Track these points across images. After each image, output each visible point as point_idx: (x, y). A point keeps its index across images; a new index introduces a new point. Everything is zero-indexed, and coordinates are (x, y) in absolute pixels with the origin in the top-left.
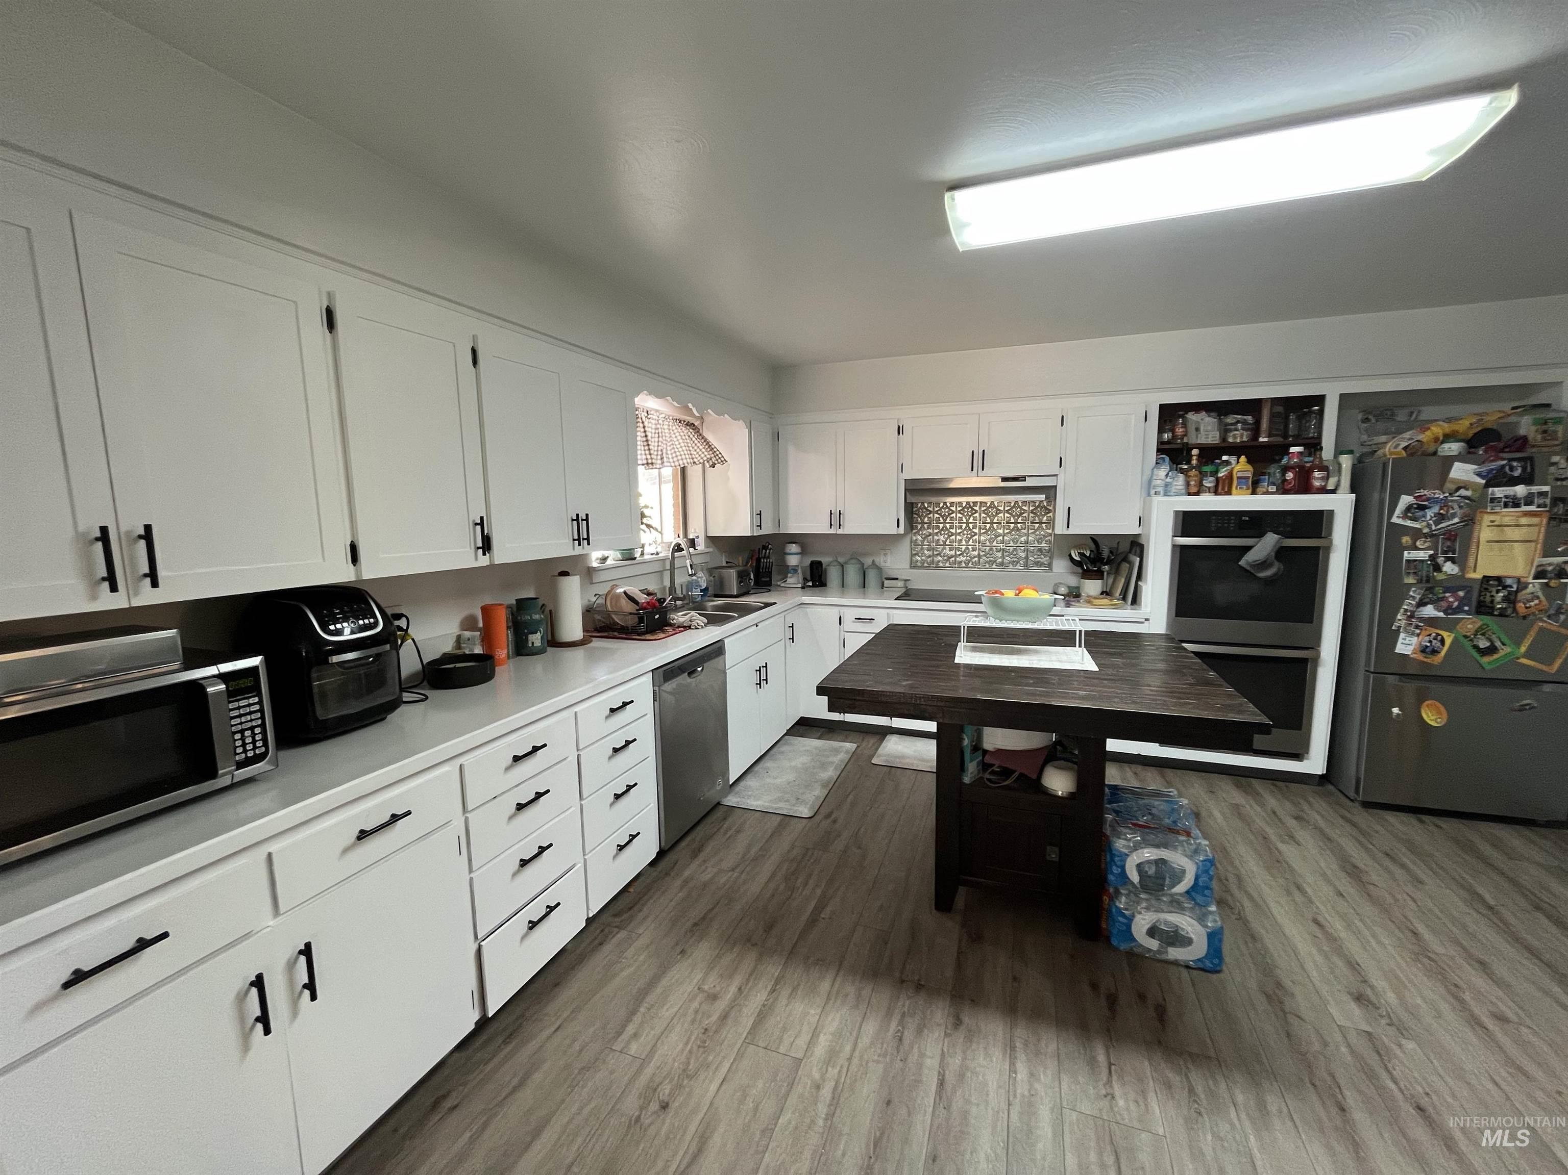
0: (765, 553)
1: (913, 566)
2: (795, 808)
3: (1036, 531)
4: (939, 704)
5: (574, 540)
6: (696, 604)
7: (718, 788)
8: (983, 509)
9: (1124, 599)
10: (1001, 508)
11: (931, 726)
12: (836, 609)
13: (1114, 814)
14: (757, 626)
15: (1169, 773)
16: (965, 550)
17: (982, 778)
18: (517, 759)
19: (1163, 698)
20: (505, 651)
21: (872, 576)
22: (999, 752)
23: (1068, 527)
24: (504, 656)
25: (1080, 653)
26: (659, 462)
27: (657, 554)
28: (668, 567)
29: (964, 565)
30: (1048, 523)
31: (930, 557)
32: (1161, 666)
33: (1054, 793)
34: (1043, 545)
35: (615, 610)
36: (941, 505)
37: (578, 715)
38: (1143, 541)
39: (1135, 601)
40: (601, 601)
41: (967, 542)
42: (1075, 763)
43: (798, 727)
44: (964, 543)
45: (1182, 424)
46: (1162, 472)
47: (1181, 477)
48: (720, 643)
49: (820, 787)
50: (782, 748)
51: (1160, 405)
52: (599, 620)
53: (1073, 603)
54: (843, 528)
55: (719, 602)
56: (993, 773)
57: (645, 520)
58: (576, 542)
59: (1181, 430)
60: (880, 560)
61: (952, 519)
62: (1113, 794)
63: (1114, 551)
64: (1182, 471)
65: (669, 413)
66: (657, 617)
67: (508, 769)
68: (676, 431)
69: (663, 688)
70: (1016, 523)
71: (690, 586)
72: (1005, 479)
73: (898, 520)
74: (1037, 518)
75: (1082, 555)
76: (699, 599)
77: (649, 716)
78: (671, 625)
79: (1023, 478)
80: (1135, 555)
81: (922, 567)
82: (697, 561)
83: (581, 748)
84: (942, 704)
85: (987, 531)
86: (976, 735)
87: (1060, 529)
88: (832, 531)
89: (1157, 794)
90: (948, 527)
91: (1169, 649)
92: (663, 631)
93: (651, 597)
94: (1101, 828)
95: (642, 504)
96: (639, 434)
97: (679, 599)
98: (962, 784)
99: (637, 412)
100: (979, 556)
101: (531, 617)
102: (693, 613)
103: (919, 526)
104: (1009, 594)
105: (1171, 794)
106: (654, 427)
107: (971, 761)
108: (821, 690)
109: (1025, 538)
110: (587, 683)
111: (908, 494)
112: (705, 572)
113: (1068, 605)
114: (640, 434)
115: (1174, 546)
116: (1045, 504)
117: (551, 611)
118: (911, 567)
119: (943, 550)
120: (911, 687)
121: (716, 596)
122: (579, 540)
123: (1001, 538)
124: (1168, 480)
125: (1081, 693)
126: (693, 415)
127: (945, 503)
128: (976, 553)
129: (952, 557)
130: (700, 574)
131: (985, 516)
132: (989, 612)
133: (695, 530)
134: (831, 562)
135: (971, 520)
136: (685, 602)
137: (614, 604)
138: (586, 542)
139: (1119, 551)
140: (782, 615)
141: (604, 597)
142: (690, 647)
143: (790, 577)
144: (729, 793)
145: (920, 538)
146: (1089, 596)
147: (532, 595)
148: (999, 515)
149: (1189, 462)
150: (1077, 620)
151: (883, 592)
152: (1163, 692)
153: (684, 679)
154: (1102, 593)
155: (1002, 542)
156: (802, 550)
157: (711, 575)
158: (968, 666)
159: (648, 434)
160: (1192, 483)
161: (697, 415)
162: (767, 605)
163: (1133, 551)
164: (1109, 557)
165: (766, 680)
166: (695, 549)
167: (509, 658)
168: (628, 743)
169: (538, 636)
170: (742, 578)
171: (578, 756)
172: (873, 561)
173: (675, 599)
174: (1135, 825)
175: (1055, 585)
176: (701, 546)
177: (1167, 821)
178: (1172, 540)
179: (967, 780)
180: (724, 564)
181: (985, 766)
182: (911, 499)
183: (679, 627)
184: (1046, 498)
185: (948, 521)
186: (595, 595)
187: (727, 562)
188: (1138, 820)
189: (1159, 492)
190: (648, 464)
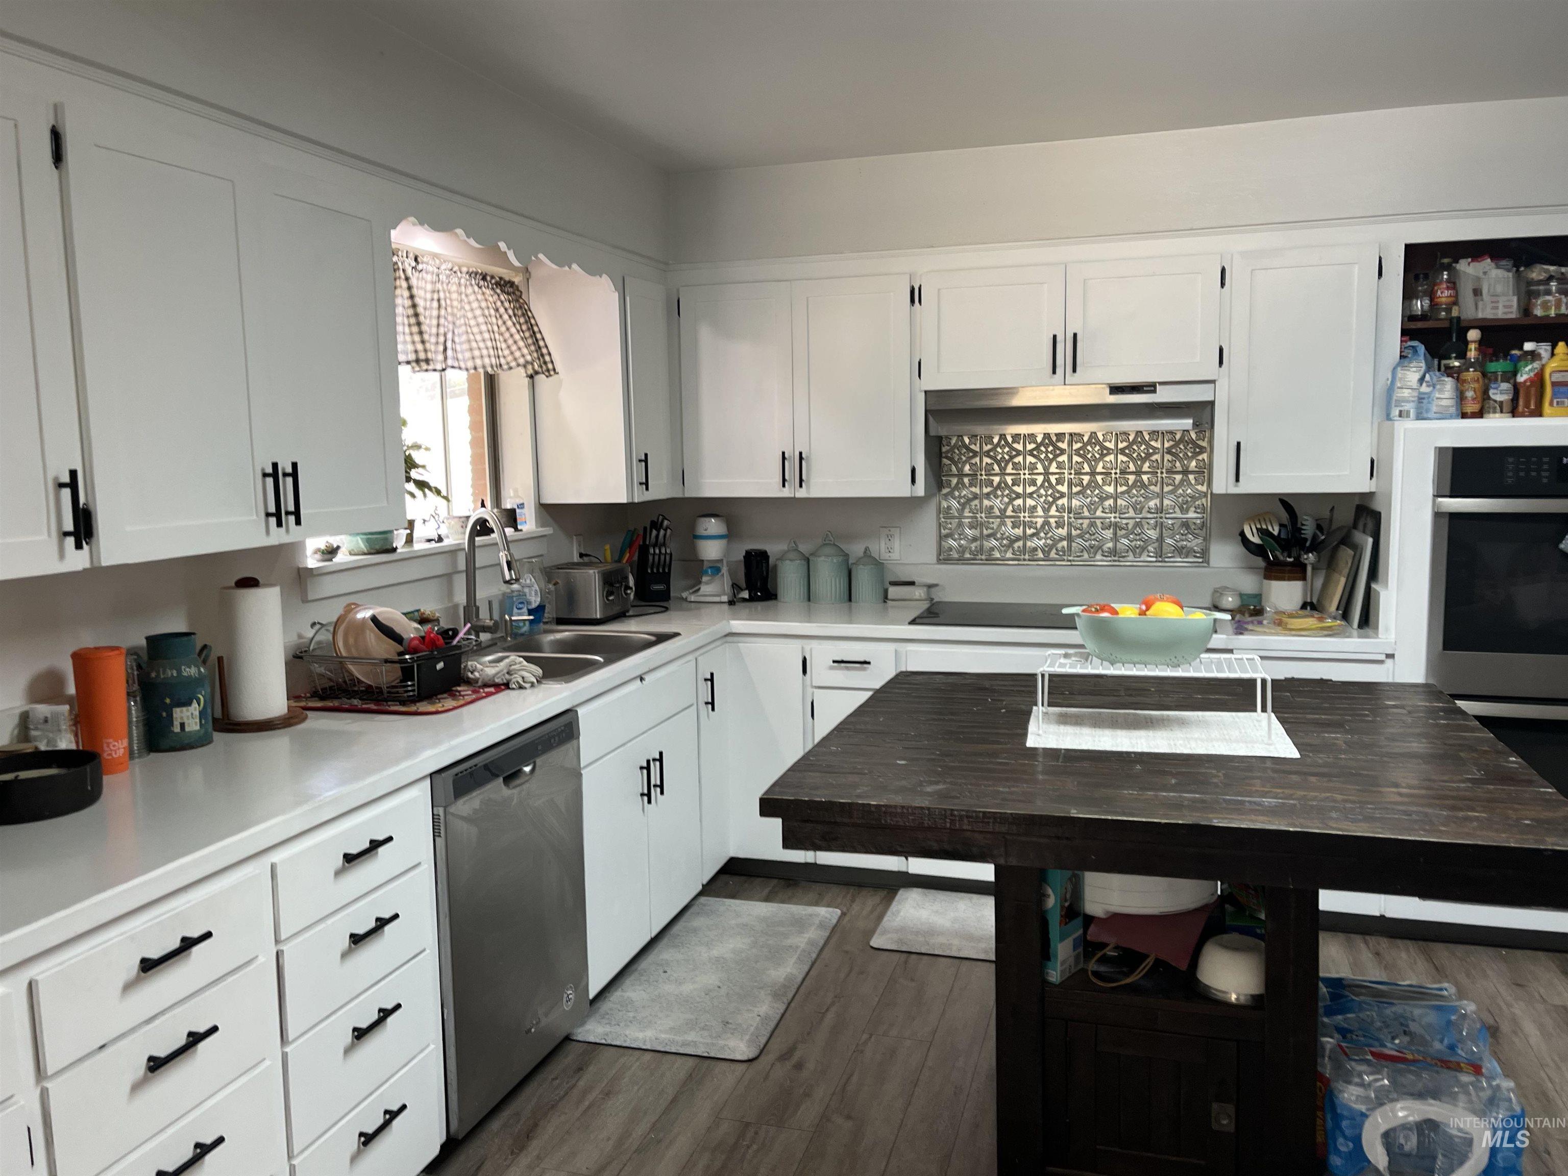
0: (657, 536)
1: (944, 557)
2: (721, 1042)
3: (1177, 488)
4: (998, 828)
5: (268, 515)
6: (520, 639)
7: (567, 1007)
8: (1076, 446)
9: (1346, 616)
10: (1111, 445)
11: (985, 872)
12: (796, 645)
13: (1336, 1035)
14: (642, 679)
15: (1442, 951)
16: (1043, 526)
17: (1084, 971)
18: (148, 966)
19: (1421, 809)
20: (125, 742)
21: (864, 580)
22: (1116, 918)
23: (1237, 480)
24: (122, 751)
25: (1265, 723)
26: (440, 357)
27: (440, 539)
28: (462, 565)
29: (1041, 555)
30: (1199, 472)
31: (975, 539)
32: (1417, 746)
33: (1220, 996)
34: (1191, 515)
35: (355, 654)
36: (996, 440)
37: (279, 871)
38: (1378, 506)
39: (1367, 621)
40: (325, 636)
41: (1046, 510)
42: (1260, 937)
43: (725, 878)
44: (1040, 512)
45: (1448, 281)
46: (1412, 374)
47: (1449, 384)
48: (570, 714)
49: (770, 998)
50: (694, 921)
51: (1407, 247)
52: (322, 676)
53: (1250, 627)
54: (808, 487)
55: (566, 633)
56: (1104, 960)
57: (414, 474)
58: (273, 520)
59: (1446, 293)
60: (879, 548)
61: (1016, 466)
62: (1335, 997)
63: (1325, 526)
64: (1449, 372)
65: (460, 261)
66: (440, 666)
67: (128, 987)
68: (472, 298)
69: (452, 809)
70: (1138, 473)
71: (508, 603)
72: (1116, 389)
73: (913, 471)
74: (1178, 464)
75: (1264, 533)
76: (526, 628)
77: (424, 867)
78: (468, 682)
79: (1151, 388)
80: (1364, 532)
81: (961, 560)
82: (519, 553)
83: (283, 937)
84: (1004, 829)
85: (1084, 488)
86: (1070, 887)
87: (1222, 483)
88: (786, 493)
89: (1418, 994)
90: (1010, 482)
91: (1432, 712)
92: (454, 695)
93: (427, 627)
94: (1315, 1064)
95: (409, 442)
96: (399, 301)
97: (485, 629)
98: (1045, 982)
99: (395, 259)
100: (1069, 538)
101: (179, 671)
102: (513, 657)
103: (954, 481)
104: (1128, 611)
105: (1445, 993)
106: (429, 287)
107: (1062, 939)
108: (768, 807)
109: (1157, 501)
110: (298, 804)
111: (931, 419)
112: (538, 573)
113: (1240, 629)
114: (402, 300)
115: (1438, 515)
116: (1194, 436)
117: (220, 659)
118: (939, 561)
119: (999, 526)
120: (943, 796)
121: (561, 621)
122: (278, 515)
123: (1111, 502)
124: (1424, 389)
125: (1266, 801)
126: (508, 264)
127: (1003, 437)
128: (1063, 532)
129: (1018, 539)
130: (528, 579)
131: (1080, 460)
132: (1091, 646)
133: (516, 491)
134: (786, 552)
135: (1053, 468)
136: (498, 635)
137: (351, 641)
138: (292, 519)
139: (1334, 527)
140: (691, 657)
141: (331, 629)
142: (509, 724)
143: (707, 583)
144: (588, 1016)
145: (954, 504)
146: (1278, 612)
147: (180, 626)
148: (1107, 459)
149: (1462, 355)
150: (1257, 658)
151: (886, 609)
152: (1423, 797)
153: (496, 789)
154: (1304, 606)
155: (1114, 509)
156: (728, 530)
157: (549, 581)
158: (1053, 754)
159: (418, 300)
160: (1470, 394)
161: (517, 263)
162: (662, 638)
163: (1361, 526)
164: (1315, 537)
165: (661, 786)
166: (516, 529)
167: (131, 755)
168: (382, 923)
169: (195, 709)
170: (611, 585)
171: (279, 955)
172: (867, 549)
173: (478, 629)
174: (1378, 1056)
175: (1216, 591)
176: (529, 523)
177: (1437, 1045)
178: (1434, 502)
179: (1054, 975)
180: (576, 558)
181: (1088, 948)
182: (938, 429)
183: (486, 685)
184: (1196, 425)
185: (1009, 469)
186: (313, 625)
187: (581, 555)
188: (1385, 1046)
189: (1408, 412)
190: (418, 361)
